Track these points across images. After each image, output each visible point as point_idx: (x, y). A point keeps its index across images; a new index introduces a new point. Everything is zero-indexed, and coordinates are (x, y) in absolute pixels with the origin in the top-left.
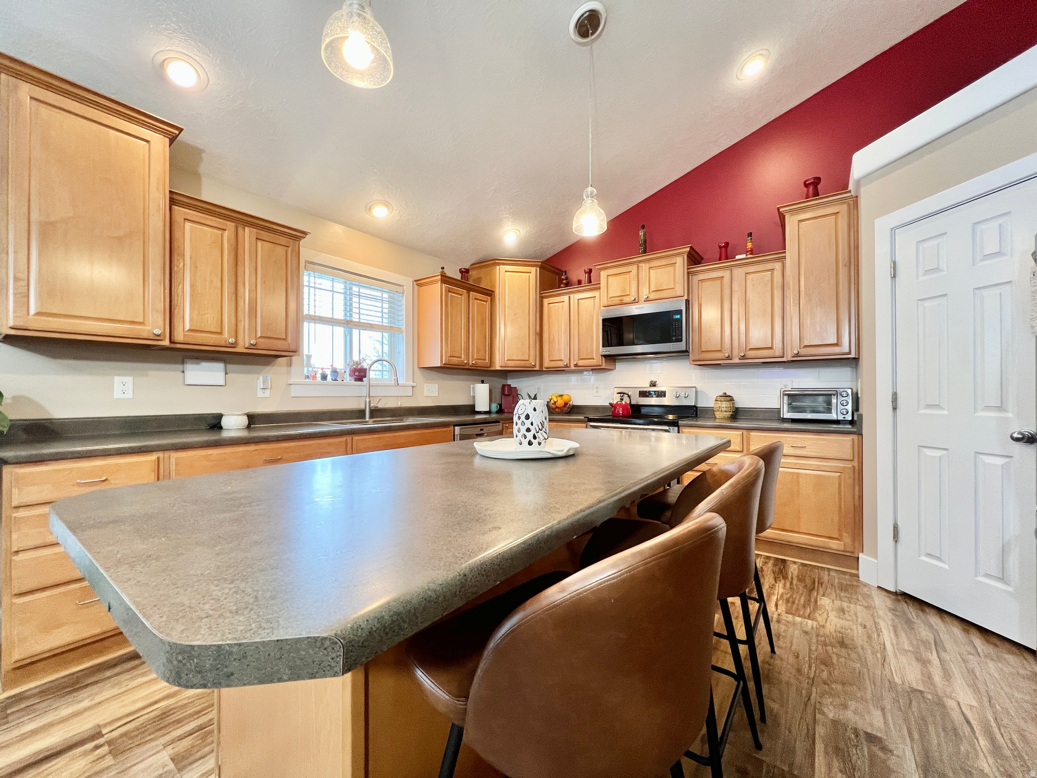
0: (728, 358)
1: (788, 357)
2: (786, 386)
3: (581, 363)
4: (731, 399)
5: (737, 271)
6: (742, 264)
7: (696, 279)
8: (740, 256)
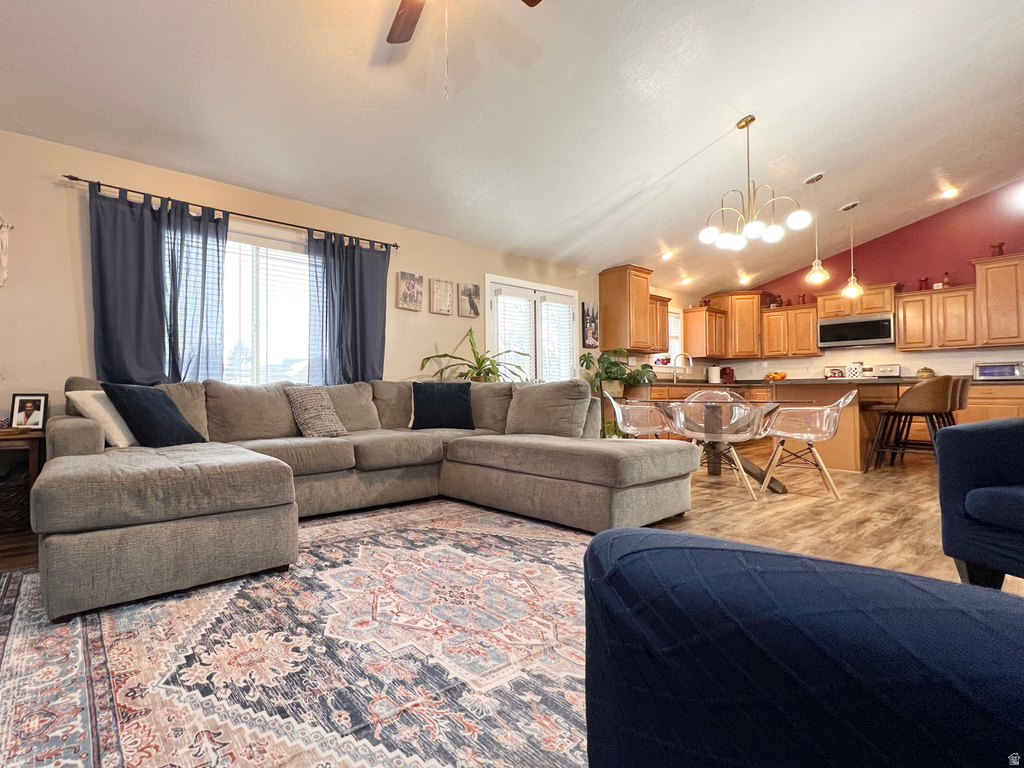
0: (930, 346)
1: (979, 344)
2: (978, 361)
3: (798, 352)
4: (931, 371)
5: (935, 297)
6: (939, 292)
7: (901, 301)
8: (938, 286)
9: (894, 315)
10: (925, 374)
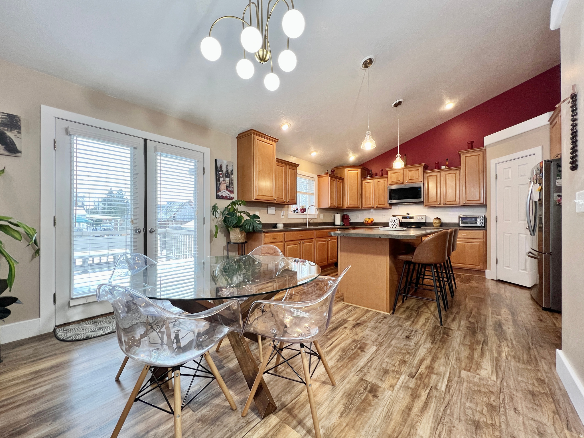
0: (439, 204)
1: (461, 204)
2: (461, 214)
3: (379, 206)
4: (439, 219)
5: (442, 173)
6: (444, 170)
7: (426, 175)
8: (443, 167)
9: (423, 184)
10: (437, 221)
